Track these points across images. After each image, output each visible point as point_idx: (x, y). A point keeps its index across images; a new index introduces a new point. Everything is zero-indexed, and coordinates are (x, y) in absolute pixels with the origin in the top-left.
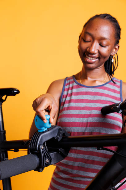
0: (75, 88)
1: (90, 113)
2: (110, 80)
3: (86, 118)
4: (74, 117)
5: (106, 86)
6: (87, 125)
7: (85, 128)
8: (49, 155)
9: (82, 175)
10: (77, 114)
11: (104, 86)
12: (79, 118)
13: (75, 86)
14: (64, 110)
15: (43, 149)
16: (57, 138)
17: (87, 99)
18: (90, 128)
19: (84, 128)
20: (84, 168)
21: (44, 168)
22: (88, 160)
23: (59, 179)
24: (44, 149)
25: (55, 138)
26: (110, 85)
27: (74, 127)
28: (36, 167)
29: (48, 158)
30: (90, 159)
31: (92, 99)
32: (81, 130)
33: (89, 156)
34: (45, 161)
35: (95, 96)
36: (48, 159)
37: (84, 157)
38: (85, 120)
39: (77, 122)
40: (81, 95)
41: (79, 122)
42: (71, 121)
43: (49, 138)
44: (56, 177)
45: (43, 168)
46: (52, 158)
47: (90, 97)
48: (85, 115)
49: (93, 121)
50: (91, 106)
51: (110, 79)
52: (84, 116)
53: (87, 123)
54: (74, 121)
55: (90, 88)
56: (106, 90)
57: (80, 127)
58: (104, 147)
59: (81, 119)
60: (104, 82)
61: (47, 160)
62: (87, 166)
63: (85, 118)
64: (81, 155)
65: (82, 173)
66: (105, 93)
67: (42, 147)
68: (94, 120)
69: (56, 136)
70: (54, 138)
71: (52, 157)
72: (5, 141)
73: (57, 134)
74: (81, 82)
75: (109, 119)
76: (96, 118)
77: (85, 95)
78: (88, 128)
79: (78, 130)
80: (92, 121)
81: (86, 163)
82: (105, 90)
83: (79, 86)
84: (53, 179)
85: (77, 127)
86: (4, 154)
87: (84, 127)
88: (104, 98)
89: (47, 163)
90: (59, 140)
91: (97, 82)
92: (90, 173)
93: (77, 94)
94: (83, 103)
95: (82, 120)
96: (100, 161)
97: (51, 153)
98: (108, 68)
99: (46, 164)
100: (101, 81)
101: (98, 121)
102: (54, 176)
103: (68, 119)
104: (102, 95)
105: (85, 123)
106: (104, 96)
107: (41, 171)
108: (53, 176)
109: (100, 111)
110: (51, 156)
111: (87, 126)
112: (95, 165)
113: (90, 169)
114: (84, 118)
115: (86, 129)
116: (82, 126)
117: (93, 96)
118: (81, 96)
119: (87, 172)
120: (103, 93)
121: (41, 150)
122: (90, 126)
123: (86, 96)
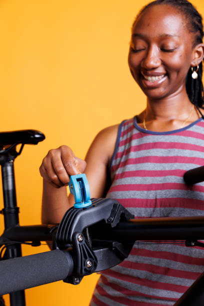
0: (135, 138)
1: (160, 181)
2: (199, 118)
3: (154, 191)
4: (133, 190)
5: (191, 129)
6: (155, 203)
7: (152, 209)
8: (93, 253)
9: (146, 293)
10: (138, 183)
11: (188, 130)
12: (141, 192)
13: (136, 134)
14: (117, 178)
15: (80, 242)
16: (110, 222)
17: (156, 155)
18: (162, 209)
19: (150, 210)
20: (150, 281)
21: (82, 277)
22: (158, 267)
23: (105, 297)
24: (84, 242)
25: (107, 222)
26: (199, 127)
27: (133, 207)
28: (67, 274)
29: (91, 259)
30: (163, 266)
31: (165, 155)
32: (144, 213)
33: (159, 260)
34: (85, 264)
35: (172, 150)
36: (91, 261)
37: (150, 262)
38: (151, 195)
39: (139, 199)
40: (145, 149)
41: (142, 198)
42: (127, 198)
43: (94, 220)
44: (100, 293)
45: (80, 277)
46: (98, 259)
47: (162, 152)
48: (152, 185)
49: (167, 197)
50: (163, 170)
51: (200, 116)
52: (150, 187)
53: (156, 200)
54: (132, 197)
55: (162, 136)
56: (192, 136)
57: (142, 207)
58: (198, 241)
59: (146, 192)
60: (187, 122)
61: (88, 263)
62: (155, 277)
63: (152, 191)
64: (144, 257)
65: (145, 290)
66: (189, 142)
67: (79, 237)
68: (167, 195)
69: (107, 218)
70: (103, 221)
71: (99, 257)
72: (17, 226)
73: (109, 215)
74: (145, 127)
75: (198, 192)
76: (172, 190)
77: (153, 148)
78: (158, 209)
79: (140, 214)
80: (164, 197)
81: (154, 272)
82: (190, 138)
83: (142, 134)
84: (94, 296)
85: (139, 207)
86: (15, 250)
87: (150, 207)
88: (187, 153)
89: (87, 269)
90: (114, 225)
91: (175, 123)
92: (160, 290)
93: (139, 148)
94: (149, 164)
95: (147, 195)
96: (179, 269)
97: (96, 249)
98: (194, 96)
99: (85, 269)
100: (183, 121)
101: (175, 196)
102: (97, 292)
103: (122, 195)
104: (183, 146)
105: (152, 200)
106: (188, 149)
107: (77, 283)
108: (95, 291)
109: (182, 178)
110: (96, 255)
111: (155, 206)
112: (171, 277)
113: (160, 283)
114: (150, 192)
115: (154, 211)
116: (146, 206)
117: (166, 150)
118: (146, 151)
119: (155, 289)
120: (186, 143)
121: (78, 243)
122: (161, 206)
123: (154, 150)
